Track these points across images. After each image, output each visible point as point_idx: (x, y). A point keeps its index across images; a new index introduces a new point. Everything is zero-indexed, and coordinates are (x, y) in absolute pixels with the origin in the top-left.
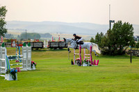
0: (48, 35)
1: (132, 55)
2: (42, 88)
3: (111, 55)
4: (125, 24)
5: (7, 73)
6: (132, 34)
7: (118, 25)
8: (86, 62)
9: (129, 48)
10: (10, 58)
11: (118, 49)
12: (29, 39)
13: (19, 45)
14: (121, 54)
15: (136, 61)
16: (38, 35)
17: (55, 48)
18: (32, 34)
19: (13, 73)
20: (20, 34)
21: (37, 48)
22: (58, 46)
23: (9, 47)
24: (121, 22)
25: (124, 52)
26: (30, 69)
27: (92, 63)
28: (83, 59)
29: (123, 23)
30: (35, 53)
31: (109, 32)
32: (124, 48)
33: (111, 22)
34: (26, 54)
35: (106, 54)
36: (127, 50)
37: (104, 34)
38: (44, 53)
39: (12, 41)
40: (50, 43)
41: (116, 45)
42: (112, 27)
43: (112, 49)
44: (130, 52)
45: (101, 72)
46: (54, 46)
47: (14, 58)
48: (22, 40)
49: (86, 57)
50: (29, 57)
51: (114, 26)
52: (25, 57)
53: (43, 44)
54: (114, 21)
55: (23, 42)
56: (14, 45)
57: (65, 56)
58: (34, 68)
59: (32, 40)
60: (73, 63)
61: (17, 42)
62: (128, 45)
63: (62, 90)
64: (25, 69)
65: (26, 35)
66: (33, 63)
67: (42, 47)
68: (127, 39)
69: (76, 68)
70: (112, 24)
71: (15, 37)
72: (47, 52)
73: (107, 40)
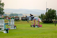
0: (21, 14)
2: (19, 36)
3: (47, 23)
4: (53, 10)
5: (4, 30)
6: (56, 14)
7: (50, 10)
8: (37, 26)
10: (6, 24)
11: (50, 20)
13: (9, 19)
14: (51, 22)
16: (17, 15)
17: (24, 20)
18: (15, 14)
19: (7, 30)
20: (10, 14)
21: (17, 20)
22: (25, 19)
23: (5, 20)
25: (52, 22)
27: (39, 26)
28: (36, 25)
29: (52, 10)
30: (16, 22)
31: (46, 13)
32: (53, 20)
33: (47, 9)
34: (12, 22)
35: (45, 22)
36: (54, 21)
37: (44, 14)
38: (19, 22)
39: (6, 17)
40: (22, 18)
43: (47, 20)
44: (55, 22)
46: (24, 19)
47: (7, 24)
48: (10, 16)
49: (37, 24)
50: (14, 23)
51: (48, 11)
52: (12, 24)
53: (19, 18)
54: (48, 9)
55: (11, 17)
56: (7, 18)
58: (15, 28)
59: (15, 17)
60: (31, 26)
61: (8, 17)
62: (54, 19)
63: (27, 37)
66: (15, 26)
67: (19, 20)
68: (54, 16)
69: (33, 28)
70: (48, 10)
71: (8, 15)
72: (21, 21)
73: (45, 17)
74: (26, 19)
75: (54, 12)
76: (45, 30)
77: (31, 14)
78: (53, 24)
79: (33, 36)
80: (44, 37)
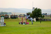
0: (10, 13)
1: (41, 20)
2: (8, 33)
4: (38, 9)
7: (36, 9)
8: (25, 23)
9: (40, 18)
12: (3, 15)
24: (37, 8)
25: (38, 19)
26: (4, 26)
30: (5, 20)
31: (33, 12)
32: (38, 18)
33: (33, 8)
36: (39, 19)
40: (11, 16)
41: (35, 17)
44: (40, 19)
45: (30, 27)
55: (1, 16)
57: (17, 21)
58: (5, 25)
63: (16, 33)
64: (2, 26)
67: (8, 18)
68: (39, 15)
70: (34, 9)
72: (10, 19)
73: (32, 15)
74: (14, 17)
75: (40, 11)
76: (31, 27)
78: (39, 21)
79: (21, 33)
80: (31, 33)
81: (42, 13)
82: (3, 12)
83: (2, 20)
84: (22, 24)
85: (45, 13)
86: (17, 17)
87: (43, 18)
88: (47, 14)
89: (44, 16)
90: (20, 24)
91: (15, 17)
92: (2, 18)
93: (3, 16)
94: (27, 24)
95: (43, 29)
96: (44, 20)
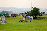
1: (39, 19)
2: (9, 30)
6: (39, 11)
7: (34, 9)
8: (24, 21)
9: (38, 16)
11: (35, 16)
12: (4, 13)
14: (36, 18)
15: (41, 21)
17: (13, 16)
24: (35, 7)
26: (5, 23)
30: (6, 18)
31: (32, 11)
32: (37, 16)
33: (32, 7)
36: (38, 17)
37: (30, 12)
38: (9, 18)
40: (11, 15)
41: (34, 15)
42: (32, 9)
44: (38, 18)
45: (29, 24)
48: (2, 14)
57: (17, 19)
58: (6, 23)
63: (16, 30)
64: (3, 23)
65: (3, 12)
67: (9, 16)
68: (38, 13)
70: (33, 8)
73: (31, 14)
75: (38, 10)
77: (25, 12)
79: (21, 30)
80: (30, 30)
81: (40, 12)
82: (4, 11)
83: (3, 18)
84: (22, 21)
85: (42, 12)
86: (17, 16)
87: (41, 16)
88: (44, 12)
89: (42, 15)
90: (20, 22)
91: (15, 15)
92: (3, 16)
93: (4, 15)
94: (27, 22)
95: (41, 26)
96: (42, 18)
